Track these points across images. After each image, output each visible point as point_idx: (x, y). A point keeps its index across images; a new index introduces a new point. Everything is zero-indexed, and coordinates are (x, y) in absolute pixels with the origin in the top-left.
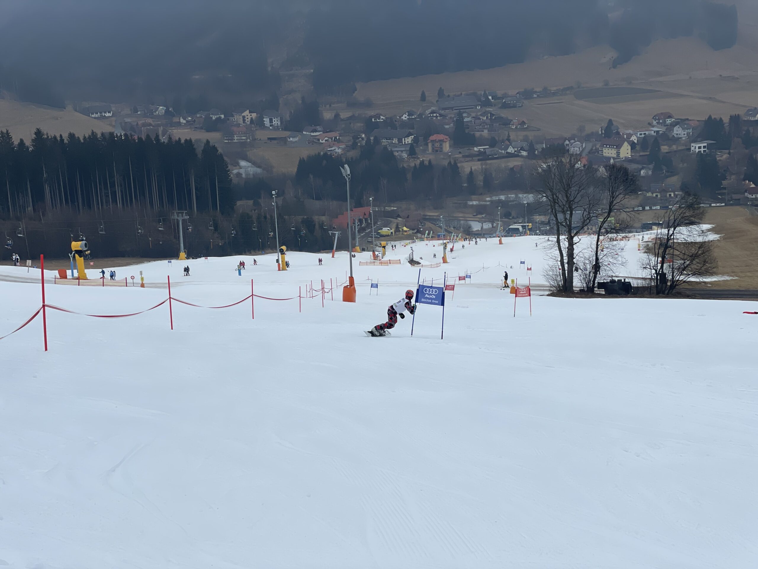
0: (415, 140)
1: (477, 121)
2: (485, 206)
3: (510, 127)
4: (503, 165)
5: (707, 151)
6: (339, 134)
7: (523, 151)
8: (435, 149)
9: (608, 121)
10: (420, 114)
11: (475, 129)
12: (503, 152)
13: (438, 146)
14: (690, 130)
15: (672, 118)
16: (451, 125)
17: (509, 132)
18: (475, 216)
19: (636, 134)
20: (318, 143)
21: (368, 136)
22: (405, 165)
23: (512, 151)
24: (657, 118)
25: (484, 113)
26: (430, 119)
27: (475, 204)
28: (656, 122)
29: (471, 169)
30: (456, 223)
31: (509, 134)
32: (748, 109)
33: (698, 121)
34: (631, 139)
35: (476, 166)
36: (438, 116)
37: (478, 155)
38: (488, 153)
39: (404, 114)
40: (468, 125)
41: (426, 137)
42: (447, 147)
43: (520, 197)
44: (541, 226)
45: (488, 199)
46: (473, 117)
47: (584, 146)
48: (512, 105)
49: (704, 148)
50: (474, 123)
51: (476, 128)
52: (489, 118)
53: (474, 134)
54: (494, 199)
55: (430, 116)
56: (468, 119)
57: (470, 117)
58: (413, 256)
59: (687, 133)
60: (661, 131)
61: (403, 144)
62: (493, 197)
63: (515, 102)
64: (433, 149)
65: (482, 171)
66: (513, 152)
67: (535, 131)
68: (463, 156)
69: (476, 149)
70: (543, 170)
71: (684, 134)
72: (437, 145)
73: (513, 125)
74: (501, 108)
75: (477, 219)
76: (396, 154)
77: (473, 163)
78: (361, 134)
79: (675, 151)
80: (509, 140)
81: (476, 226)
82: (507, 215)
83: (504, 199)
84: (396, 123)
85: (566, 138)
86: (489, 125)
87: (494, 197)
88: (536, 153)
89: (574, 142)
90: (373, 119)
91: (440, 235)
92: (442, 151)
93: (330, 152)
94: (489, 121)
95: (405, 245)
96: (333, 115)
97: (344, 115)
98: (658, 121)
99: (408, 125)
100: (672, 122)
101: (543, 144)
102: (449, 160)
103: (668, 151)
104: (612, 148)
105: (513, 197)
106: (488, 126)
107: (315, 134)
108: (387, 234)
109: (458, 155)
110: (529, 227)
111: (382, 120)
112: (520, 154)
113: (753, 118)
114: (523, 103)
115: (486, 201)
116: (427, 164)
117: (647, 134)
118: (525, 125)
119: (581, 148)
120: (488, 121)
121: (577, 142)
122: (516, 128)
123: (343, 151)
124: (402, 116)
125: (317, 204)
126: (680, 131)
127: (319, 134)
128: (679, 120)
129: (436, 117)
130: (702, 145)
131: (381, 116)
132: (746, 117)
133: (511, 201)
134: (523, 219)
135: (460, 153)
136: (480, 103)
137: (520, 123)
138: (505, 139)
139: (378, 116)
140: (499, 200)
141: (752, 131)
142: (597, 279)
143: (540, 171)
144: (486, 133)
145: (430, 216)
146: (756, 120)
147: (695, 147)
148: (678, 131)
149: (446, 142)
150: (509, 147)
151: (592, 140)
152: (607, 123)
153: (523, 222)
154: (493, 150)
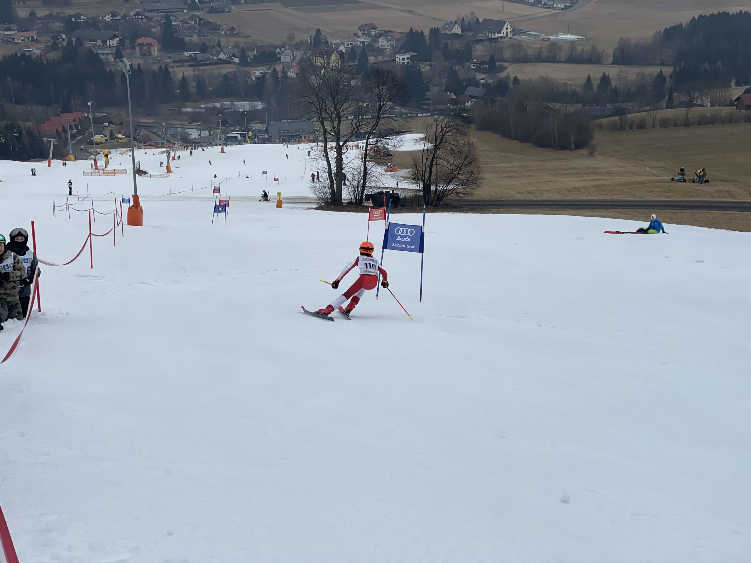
0: (121, 43)
1: (186, 25)
2: (201, 113)
3: (219, 33)
4: (216, 72)
5: (410, 63)
6: (36, 33)
7: (234, 58)
8: (143, 53)
9: (316, 30)
10: (124, 15)
12: (215, 58)
13: (146, 50)
14: (393, 42)
15: (376, 29)
16: (158, 28)
17: (220, 38)
18: (190, 123)
19: (343, 44)
20: (12, 42)
21: (69, 37)
22: (112, 69)
23: (223, 57)
24: (362, 29)
25: (192, 17)
26: (135, 21)
27: (189, 111)
28: (361, 33)
29: (184, 75)
30: (173, 130)
31: (219, 40)
32: (445, 22)
33: (400, 33)
34: (339, 49)
35: (189, 72)
36: (143, 18)
37: (188, 61)
38: (199, 59)
39: (106, 15)
40: (176, 29)
41: (133, 40)
42: (155, 51)
43: (235, 105)
44: (259, 135)
45: (203, 106)
46: (181, 21)
47: (294, 55)
48: (220, 10)
49: (407, 60)
50: (182, 27)
51: (184, 33)
52: (197, 22)
53: (182, 38)
54: (209, 106)
55: (135, 18)
56: (175, 22)
57: (178, 21)
58: (139, 166)
59: (391, 45)
60: (367, 42)
61: (108, 47)
63: (222, 7)
64: (141, 52)
65: (195, 78)
66: (225, 58)
67: (245, 37)
68: (173, 61)
69: (186, 54)
70: (257, 78)
71: (388, 46)
72: (145, 48)
73: (223, 30)
74: (208, 12)
75: (195, 127)
76: (102, 57)
77: (185, 68)
78: (61, 35)
79: (381, 62)
80: (219, 46)
81: (194, 134)
82: (224, 123)
83: (219, 107)
84: (99, 24)
85: (277, 45)
86: (198, 29)
87: (209, 104)
88: (248, 60)
89: (285, 51)
90: (73, 19)
91: (158, 143)
92: (150, 55)
93: (28, 53)
94: (197, 25)
95: (122, 153)
96: (29, 13)
97: (41, 13)
98: (363, 32)
99: (113, 26)
100: (376, 33)
101: (255, 51)
102: (159, 65)
103: (375, 62)
104: (322, 57)
105: (228, 104)
106: (197, 31)
107: (9, 33)
108: (101, 141)
109: (167, 59)
110: (249, 135)
111: (83, 21)
112: (232, 61)
113: (450, 32)
114: (231, 8)
115: (201, 108)
116: (136, 68)
117: (354, 44)
118: (235, 32)
119: (292, 56)
121: (287, 50)
122: (226, 33)
123: (43, 52)
124: (105, 17)
125: (19, 109)
127: (14, 33)
128: (383, 32)
129: (142, 19)
130: (406, 57)
131: (82, 16)
132: (443, 30)
133: (226, 109)
134: (240, 127)
135: (170, 57)
136: (186, 6)
137: (229, 29)
138: (216, 45)
139: (78, 16)
140: (214, 107)
141: (450, 45)
142: (365, 191)
143: (254, 79)
144: (195, 38)
145: (144, 123)
146: (452, 34)
147: (400, 58)
148: (383, 42)
149: (154, 45)
150: (220, 53)
151: (302, 48)
152: (315, 32)
153: (241, 130)
154: (205, 56)
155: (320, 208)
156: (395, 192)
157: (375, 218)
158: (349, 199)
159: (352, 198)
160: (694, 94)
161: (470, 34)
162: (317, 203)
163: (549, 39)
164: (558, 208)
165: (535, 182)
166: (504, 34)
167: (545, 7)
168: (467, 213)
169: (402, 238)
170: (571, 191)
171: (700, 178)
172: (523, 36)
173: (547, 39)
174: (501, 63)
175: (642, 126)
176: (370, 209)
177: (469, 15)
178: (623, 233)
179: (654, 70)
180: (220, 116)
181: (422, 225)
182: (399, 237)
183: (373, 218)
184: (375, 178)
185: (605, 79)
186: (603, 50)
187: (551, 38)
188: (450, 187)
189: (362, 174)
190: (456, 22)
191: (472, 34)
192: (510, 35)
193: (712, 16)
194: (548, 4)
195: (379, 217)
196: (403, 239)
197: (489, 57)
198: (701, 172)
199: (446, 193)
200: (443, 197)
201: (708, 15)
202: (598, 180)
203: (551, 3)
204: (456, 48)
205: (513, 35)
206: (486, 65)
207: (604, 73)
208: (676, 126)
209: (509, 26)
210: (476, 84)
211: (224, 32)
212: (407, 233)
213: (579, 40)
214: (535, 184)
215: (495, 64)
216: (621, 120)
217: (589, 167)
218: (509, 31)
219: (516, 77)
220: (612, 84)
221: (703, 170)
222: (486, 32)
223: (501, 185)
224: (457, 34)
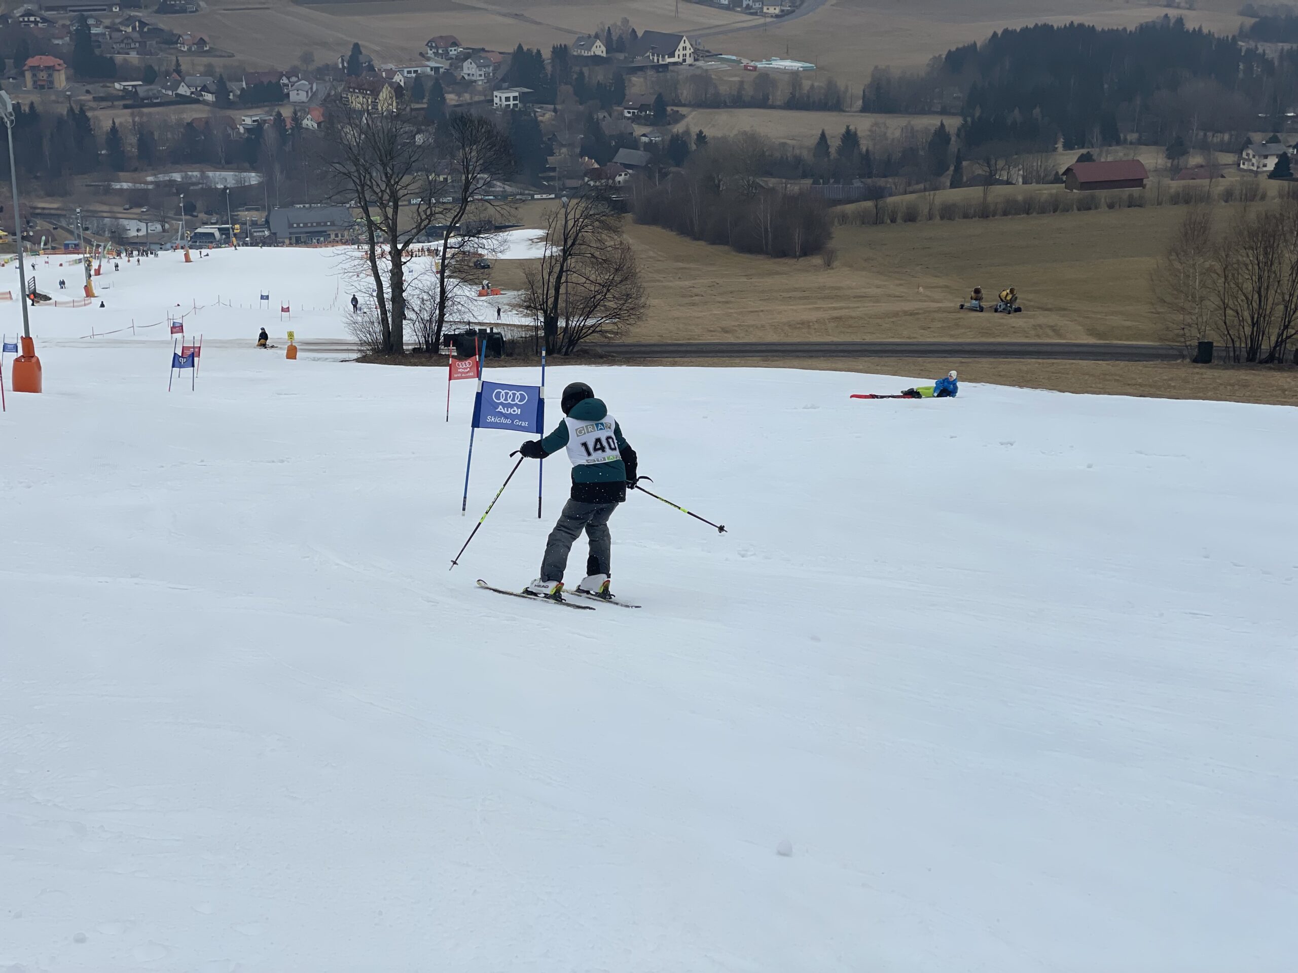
1: (116, 35)
2: (146, 191)
3: (177, 48)
4: (173, 117)
5: (519, 105)
7: (206, 94)
8: (39, 83)
9: (352, 46)
10: (2, 16)
11: (112, 50)
12: (170, 93)
13: (45, 78)
14: (489, 68)
15: (458, 46)
16: (65, 39)
17: (179, 58)
18: (127, 209)
19: (401, 72)
23: (186, 92)
24: (434, 45)
25: (127, 19)
26: (23, 26)
27: (125, 187)
28: (431, 52)
29: (114, 123)
30: (95, 222)
31: (177, 61)
32: (577, 36)
33: (500, 53)
34: (394, 80)
35: (123, 117)
36: (38, 22)
38: (142, 92)
40: (98, 41)
41: (20, 60)
42: (61, 80)
43: (209, 177)
44: (253, 230)
45: (150, 179)
46: (107, 27)
47: (314, 89)
48: (178, 8)
49: (513, 100)
50: (109, 38)
51: (113, 48)
52: (138, 29)
53: (111, 58)
54: (161, 180)
55: (24, 21)
56: (97, 29)
57: (101, 26)
58: (35, 286)
59: (485, 74)
60: (442, 67)
62: (159, 176)
63: (183, 2)
64: (35, 82)
65: (135, 128)
66: (188, 94)
67: (225, 57)
68: (94, 97)
69: (117, 86)
70: (248, 130)
71: (481, 75)
72: (43, 75)
73: (183, 44)
74: (157, 12)
75: (135, 216)
77: (116, 112)
79: (470, 104)
80: (178, 72)
81: (134, 228)
82: (190, 209)
83: (179, 180)
85: (282, 72)
86: (140, 42)
87: (161, 175)
88: (231, 97)
89: (297, 82)
91: (68, 244)
92: (51, 88)
94: (138, 35)
95: (3, 262)
98: (436, 51)
100: (458, 53)
101: (242, 81)
102: (68, 105)
103: (458, 103)
104: (363, 93)
105: (197, 176)
106: (137, 45)
109: (83, 95)
110: (235, 231)
112: (201, 99)
113: (586, 52)
114: (198, 5)
115: (146, 183)
116: (27, 110)
117: (419, 72)
118: (206, 47)
119: (309, 92)
120: (136, 35)
121: (301, 80)
122: (190, 49)
126: (473, 70)
128: (471, 51)
129: (36, 22)
130: (511, 95)
132: (576, 50)
133: (192, 184)
134: (218, 216)
135: (88, 92)
137: (196, 42)
138: (172, 70)
140: (170, 181)
141: (586, 74)
142: (443, 329)
143: (242, 130)
144: (133, 57)
145: (44, 209)
146: (591, 56)
147: (500, 97)
148: (470, 68)
149: (59, 70)
150: (180, 84)
151: (327, 78)
152: (351, 50)
153: (220, 221)
154: (152, 90)
155: (363, 360)
156: (495, 330)
157: (459, 375)
158: (416, 344)
159: (421, 342)
160: (996, 162)
161: (621, 56)
162: (359, 351)
163: (755, 68)
164: (774, 356)
165: (735, 313)
166: (679, 58)
167: (748, 11)
168: (621, 365)
169: (506, 409)
170: (796, 328)
171: (1006, 305)
172: (711, 62)
173: (751, 68)
174: (675, 109)
175: (911, 217)
176: (450, 359)
177: (619, 23)
178: (882, 397)
179: (930, 122)
180: (182, 196)
181: (540, 385)
182: (501, 407)
183: (456, 376)
184: (460, 307)
185: (850, 138)
186: (847, 87)
187: (759, 65)
188: (590, 322)
189: (438, 300)
190: (597, 37)
191: (625, 57)
192: (689, 61)
193: (1025, 30)
194: (754, 7)
195: (467, 373)
196: (507, 411)
197: (656, 96)
198: (1007, 294)
199: (584, 331)
200: (579, 338)
201: (1018, 30)
202: (841, 308)
203: (757, 5)
204: (599, 81)
205: (696, 60)
206: (650, 111)
207: (848, 127)
208: (966, 216)
209: (688, 45)
210: (633, 144)
211: (186, 47)
212: (513, 400)
213: (806, 70)
214: (735, 315)
215: (665, 110)
216: (876, 206)
217: (825, 286)
218: (688, 52)
219: (701, 132)
220: (861, 146)
221: (1012, 291)
222: (648, 54)
223: (678, 318)
224: (599, 56)
